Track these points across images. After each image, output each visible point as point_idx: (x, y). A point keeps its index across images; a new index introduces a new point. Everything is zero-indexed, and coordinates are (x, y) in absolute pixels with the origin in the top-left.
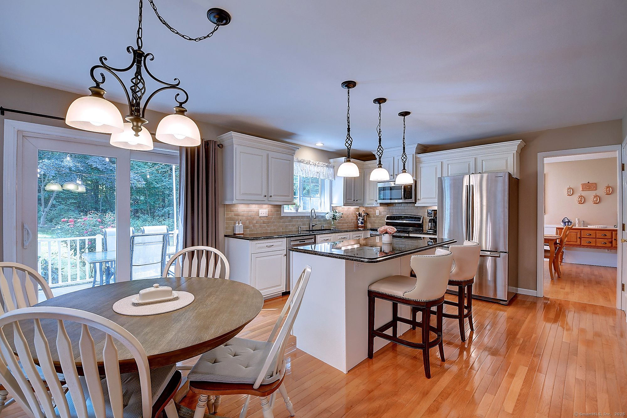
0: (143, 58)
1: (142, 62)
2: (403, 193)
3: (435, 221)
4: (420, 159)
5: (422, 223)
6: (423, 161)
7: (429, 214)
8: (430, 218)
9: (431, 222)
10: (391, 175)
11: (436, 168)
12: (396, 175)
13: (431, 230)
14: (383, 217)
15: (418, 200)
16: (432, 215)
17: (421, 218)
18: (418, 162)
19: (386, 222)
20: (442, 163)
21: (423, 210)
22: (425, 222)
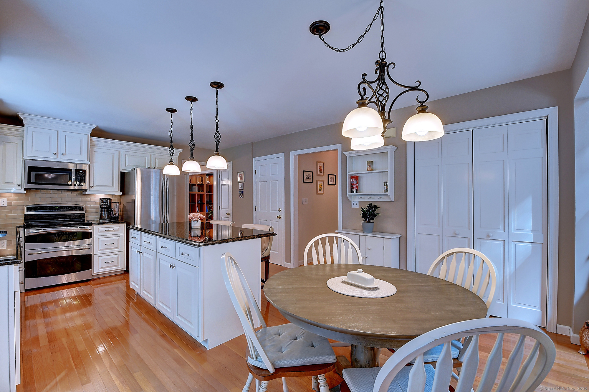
0: (386, 68)
1: (386, 71)
2: (74, 177)
3: (109, 210)
4: (94, 142)
5: (85, 213)
6: (97, 145)
7: (103, 203)
8: (104, 206)
9: (105, 211)
10: (55, 154)
11: (113, 156)
12: (63, 154)
13: (105, 219)
14: (15, 208)
15: (91, 187)
16: (108, 204)
17: (83, 207)
18: (92, 145)
19: (25, 215)
20: (119, 152)
21: (84, 198)
22: (87, 211)
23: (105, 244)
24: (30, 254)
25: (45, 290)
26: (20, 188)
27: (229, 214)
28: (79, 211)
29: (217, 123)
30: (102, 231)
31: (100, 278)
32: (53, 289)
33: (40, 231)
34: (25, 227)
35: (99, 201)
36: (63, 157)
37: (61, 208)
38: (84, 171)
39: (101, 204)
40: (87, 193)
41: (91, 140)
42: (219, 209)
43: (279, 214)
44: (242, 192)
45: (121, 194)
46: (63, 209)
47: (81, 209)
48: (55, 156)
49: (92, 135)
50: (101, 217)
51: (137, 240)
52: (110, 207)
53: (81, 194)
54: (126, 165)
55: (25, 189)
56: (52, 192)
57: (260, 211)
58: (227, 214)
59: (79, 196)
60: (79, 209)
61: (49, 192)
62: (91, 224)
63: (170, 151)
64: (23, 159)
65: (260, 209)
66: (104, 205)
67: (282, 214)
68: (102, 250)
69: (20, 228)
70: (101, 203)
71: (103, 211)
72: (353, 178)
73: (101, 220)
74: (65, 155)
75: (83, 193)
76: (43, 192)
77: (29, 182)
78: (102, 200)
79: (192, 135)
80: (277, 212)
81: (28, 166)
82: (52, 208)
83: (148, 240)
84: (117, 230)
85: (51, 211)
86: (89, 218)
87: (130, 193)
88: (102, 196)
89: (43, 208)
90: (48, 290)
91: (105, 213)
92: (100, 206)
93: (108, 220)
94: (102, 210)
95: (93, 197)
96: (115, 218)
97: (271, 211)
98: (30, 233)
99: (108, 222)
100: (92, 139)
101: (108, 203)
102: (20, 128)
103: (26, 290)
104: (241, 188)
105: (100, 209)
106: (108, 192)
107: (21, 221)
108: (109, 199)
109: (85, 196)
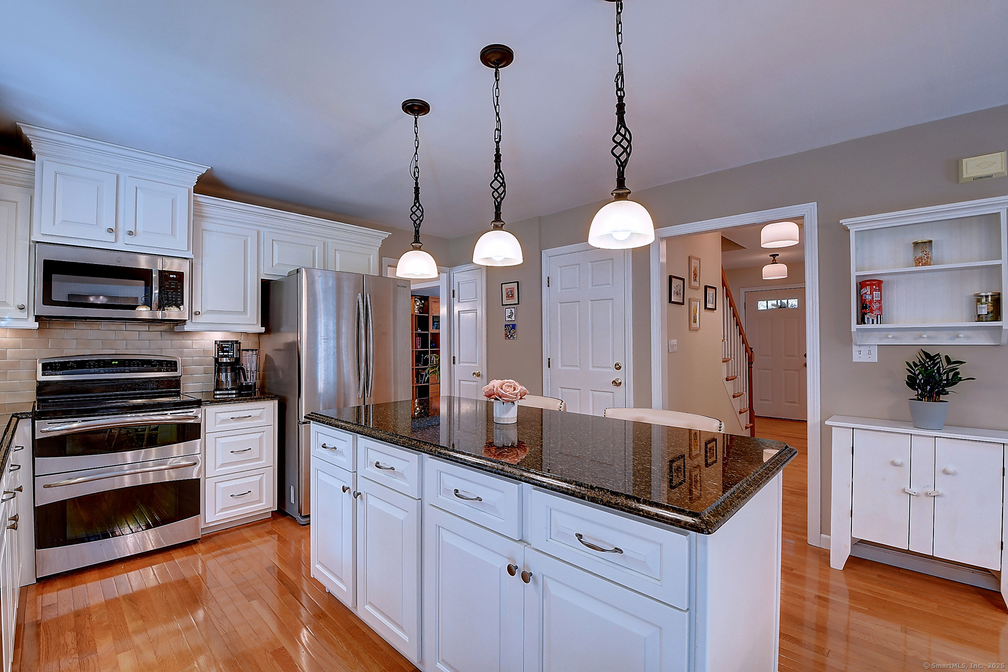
2: (157, 291)
3: (236, 367)
4: (202, 208)
5: (181, 376)
6: (210, 215)
7: (223, 352)
8: (224, 360)
9: (226, 371)
10: (110, 230)
11: (245, 243)
12: (131, 233)
13: (227, 389)
14: (14, 365)
15: (196, 314)
16: (233, 355)
17: (176, 362)
18: (197, 215)
19: (39, 382)
20: (258, 233)
21: (177, 341)
22: (185, 371)
23: (231, 452)
24: (49, 486)
25: (87, 576)
26: (24, 315)
27: (478, 375)
28: (167, 371)
29: (621, 98)
30: (224, 421)
31: (218, 534)
32: (107, 571)
33: (76, 425)
34: (36, 416)
35: (212, 348)
36: (129, 240)
37: (126, 364)
38: (180, 275)
39: (218, 355)
40: (187, 328)
41: (196, 203)
42: (454, 363)
43: (618, 375)
44: (514, 326)
45: (263, 330)
46: (129, 366)
47: (172, 365)
48: (112, 237)
49: (196, 190)
50: (218, 385)
51: (341, 453)
52: (238, 360)
53: (172, 331)
54: (274, 265)
55: (38, 318)
56: (104, 326)
57: (560, 367)
58: (474, 373)
59: (167, 336)
60: (167, 366)
61: (95, 325)
62: (198, 403)
63: (414, 213)
64: (31, 243)
65: (560, 364)
66: (226, 356)
67: (627, 376)
68: (223, 465)
69: (22, 418)
70: (218, 353)
71: (224, 370)
72: (868, 285)
73: (218, 392)
74: (136, 235)
75: (177, 329)
76: (81, 326)
77: (47, 299)
78: (221, 346)
79: (498, 157)
80: (608, 370)
81: (45, 261)
82: (104, 364)
83: (385, 461)
84: (259, 417)
85: (102, 371)
86: (191, 388)
87: (282, 329)
88: (219, 336)
89: (81, 365)
90: (95, 574)
91: (226, 377)
92: (216, 360)
93: (234, 392)
94: (219, 366)
95: (197, 337)
96: (248, 387)
97: (591, 369)
98: (48, 431)
99: (234, 396)
100: (199, 199)
101: (233, 353)
102: (24, 163)
103: (38, 580)
104: (509, 317)
105: (216, 366)
106: (233, 326)
107: (28, 398)
108: (237, 342)
109: (180, 337)
